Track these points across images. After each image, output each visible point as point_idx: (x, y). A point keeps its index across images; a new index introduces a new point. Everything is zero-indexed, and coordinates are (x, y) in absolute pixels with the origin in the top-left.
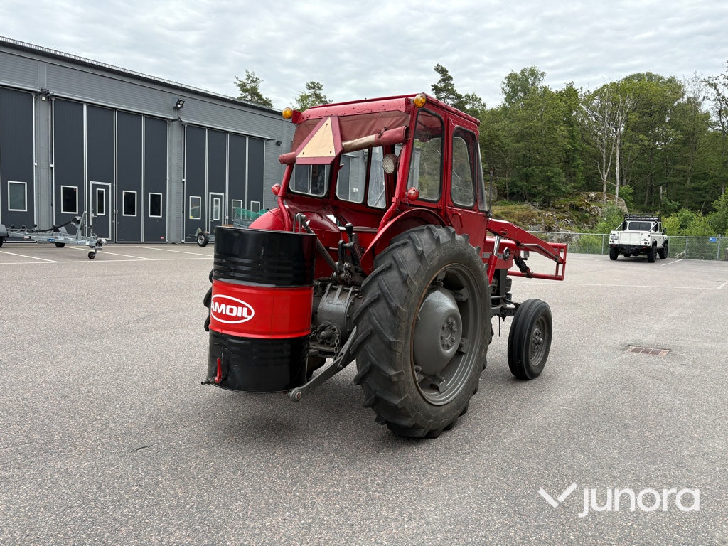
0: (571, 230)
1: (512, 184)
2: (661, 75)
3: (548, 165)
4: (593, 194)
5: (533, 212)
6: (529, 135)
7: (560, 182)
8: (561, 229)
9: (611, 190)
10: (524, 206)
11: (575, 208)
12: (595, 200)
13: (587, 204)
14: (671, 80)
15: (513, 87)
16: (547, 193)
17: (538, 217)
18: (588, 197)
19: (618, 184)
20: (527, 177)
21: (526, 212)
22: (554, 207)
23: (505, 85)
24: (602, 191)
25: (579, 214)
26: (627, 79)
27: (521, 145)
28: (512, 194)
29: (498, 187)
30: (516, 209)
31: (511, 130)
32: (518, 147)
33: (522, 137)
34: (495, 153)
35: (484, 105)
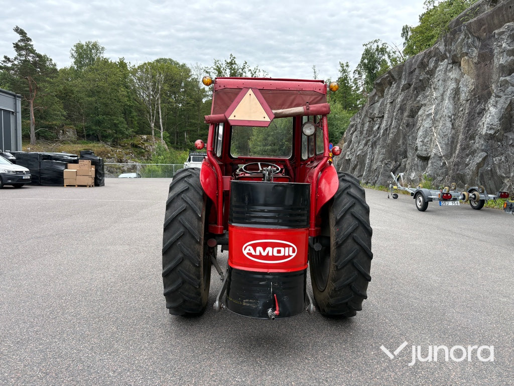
0: (136, 162)
1: (88, 128)
2: (178, 62)
3: (114, 116)
4: (145, 137)
5: (108, 149)
6: (99, 92)
7: (124, 127)
8: (129, 161)
9: (157, 134)
10: (100, 145)
11: (135, 146)
12: (146, 141)
13: (142, 143)
14: (183, 66)
15: (80, 54)
16: (115, 136)
17: (111, 153)
18: (142, 138)
19: (162, 130)
20: (99, 123)
21: (102, 149)
22: (120, 145)
23: (73, 52)
24: (152, 135)
25: (137, 150)
26: (158, 61)
27: (93, 99)
28: (88, 136)
29: (76, 129)
30: (94, 146)
31: (83, 87)
32: (91, 100)
33: (92, 93)
34: (72, 104)
35: (55, 65)
